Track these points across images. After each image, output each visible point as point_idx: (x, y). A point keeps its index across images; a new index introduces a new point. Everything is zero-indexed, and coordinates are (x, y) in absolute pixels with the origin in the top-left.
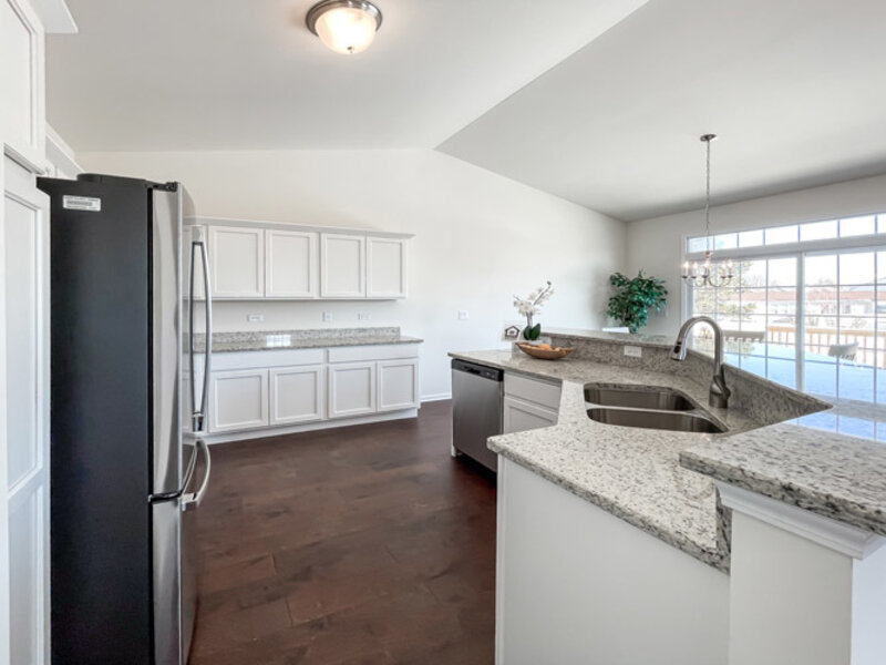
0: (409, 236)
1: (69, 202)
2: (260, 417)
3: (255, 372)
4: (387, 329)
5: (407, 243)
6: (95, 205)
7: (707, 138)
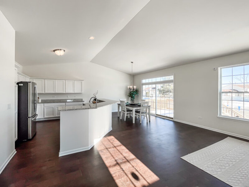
0: (83, 80)
1: (20, 85)
2: (53, 115)
3: (53, 107)
4: (80, 99)
5: (83, 82)
6: (22, 85)
7: (132, 62)
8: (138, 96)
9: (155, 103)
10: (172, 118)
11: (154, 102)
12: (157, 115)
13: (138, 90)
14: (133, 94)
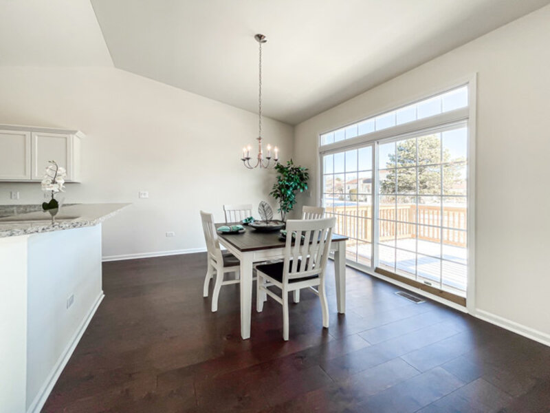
8: (307, 194)
9: (369, 222)
10: (462, 301)
11: (366, 218)
12: (377, 270)
13: (306, 174)
14: (288, 187)
